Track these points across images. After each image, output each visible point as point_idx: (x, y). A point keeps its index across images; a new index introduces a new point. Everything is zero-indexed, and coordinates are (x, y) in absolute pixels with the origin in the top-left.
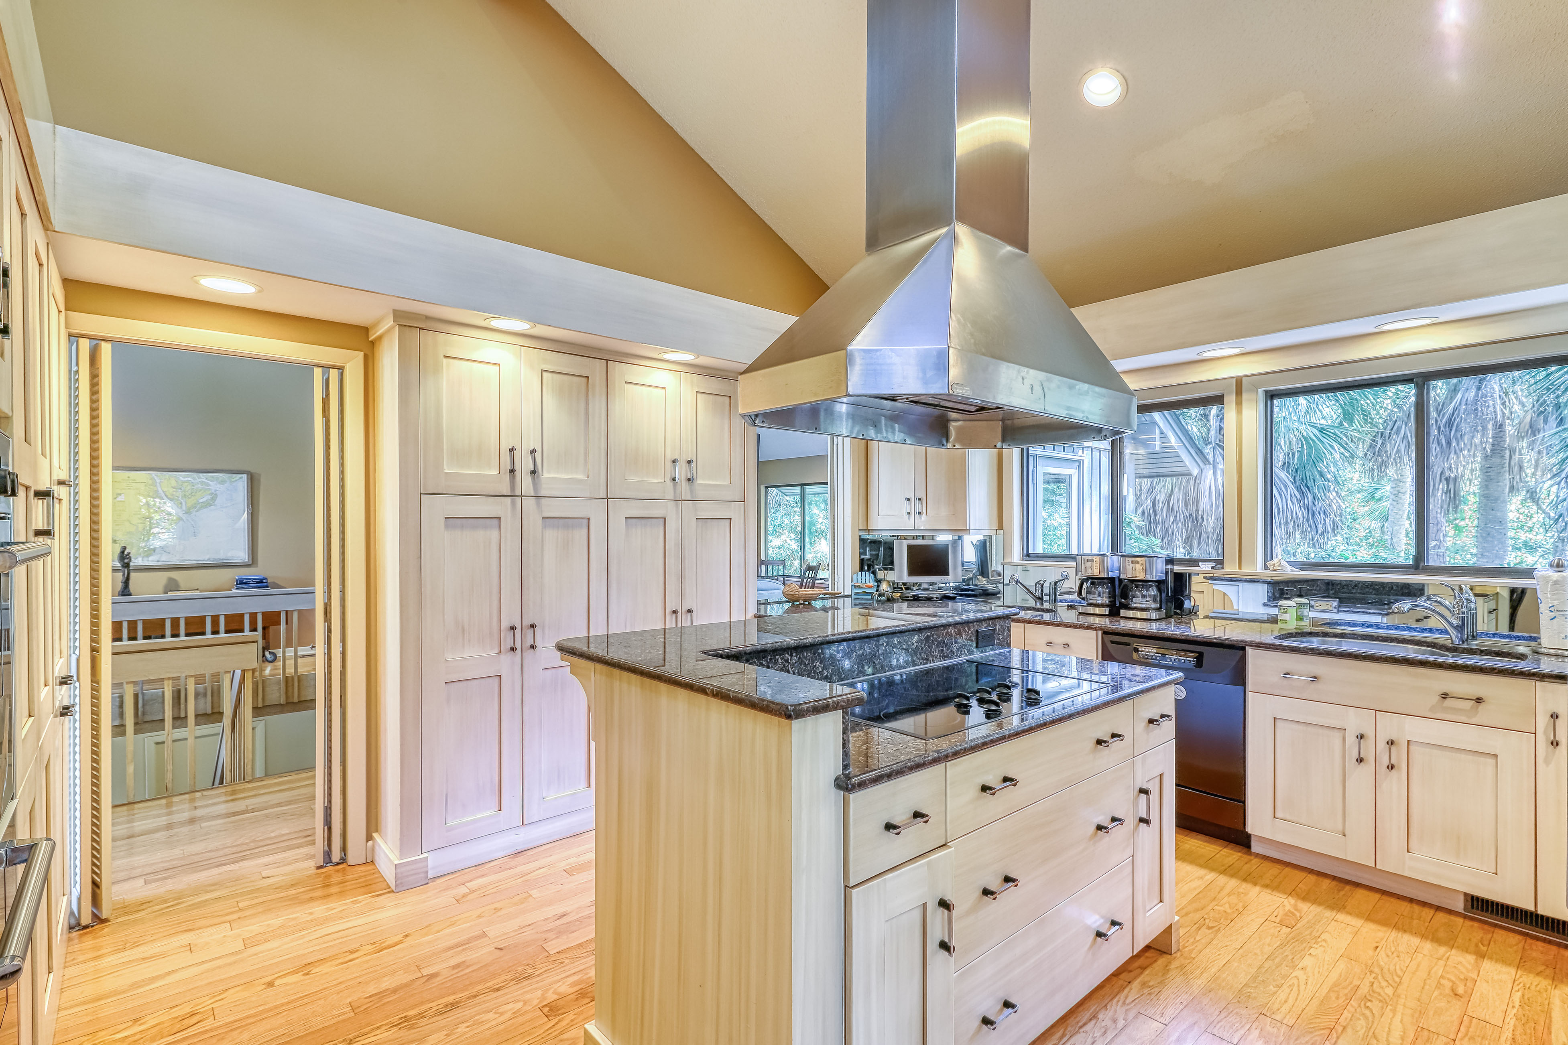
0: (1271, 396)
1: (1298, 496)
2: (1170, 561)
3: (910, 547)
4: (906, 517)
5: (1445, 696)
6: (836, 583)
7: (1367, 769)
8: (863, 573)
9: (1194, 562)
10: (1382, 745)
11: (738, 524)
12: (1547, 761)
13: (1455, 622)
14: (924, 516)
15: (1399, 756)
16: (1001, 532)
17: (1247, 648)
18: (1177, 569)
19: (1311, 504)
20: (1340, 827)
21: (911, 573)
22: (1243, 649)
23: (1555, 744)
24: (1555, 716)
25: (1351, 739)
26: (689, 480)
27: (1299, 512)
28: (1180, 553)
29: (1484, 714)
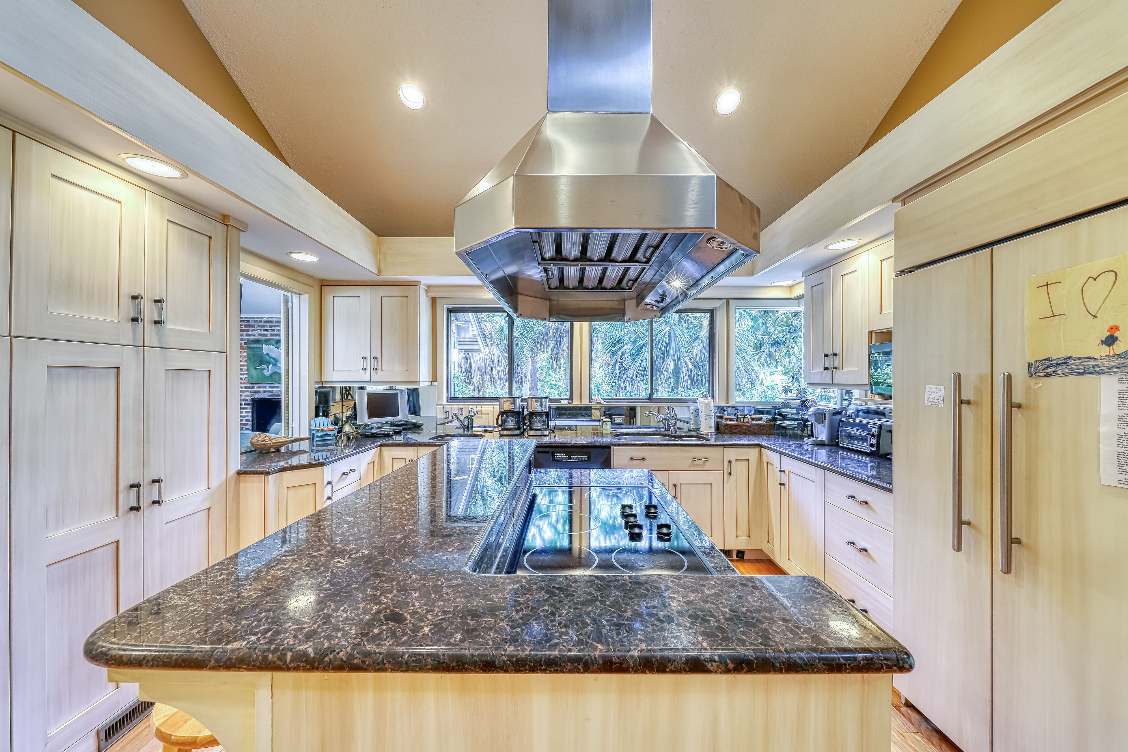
3: (369, 396)
4: (362, 371)
5: (694, 459)
6: (290, 429)
8: (321, 418)
11: (218, 377)
12: (727, 482)
14: (379, 371)
16: (435, 383)
17: (612, 447)
21: (370, 416)
22: (610, 447)
23: (730, 474)
26: (157, 322)
29: (708, 465)
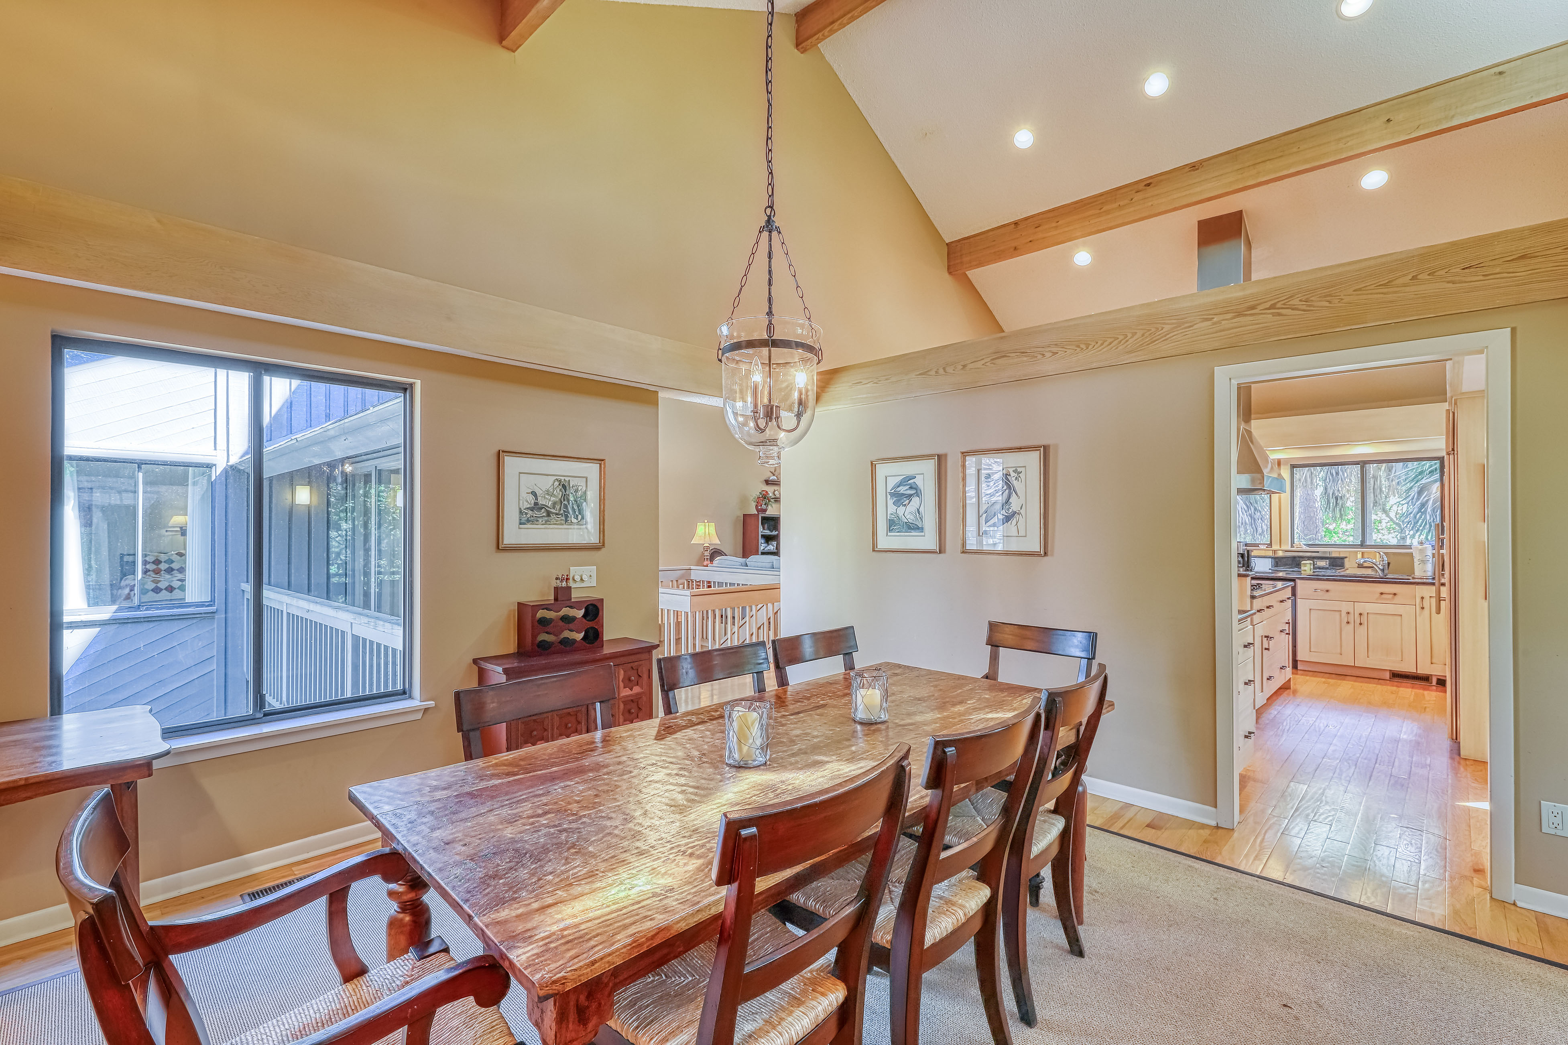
0: (1293, 467)
1: (1246, 508)
2: (1246, 545)
5: (1382, 594)
7: (1351, 626)
9: (1257, 545)
10: (1357, 615)
12: (1420, 615)
13: (1381, 568)
15: (1364, 619)
17: (1297, 580)
18: (1248, 548)
19: (1253, 514)
20: (1339, 651)
23: (1423, 608)
24: (1422, 598)
25: (1344, 614)
27: (1247, 520)
28: (1249, 540)
29: (1397, 600)
